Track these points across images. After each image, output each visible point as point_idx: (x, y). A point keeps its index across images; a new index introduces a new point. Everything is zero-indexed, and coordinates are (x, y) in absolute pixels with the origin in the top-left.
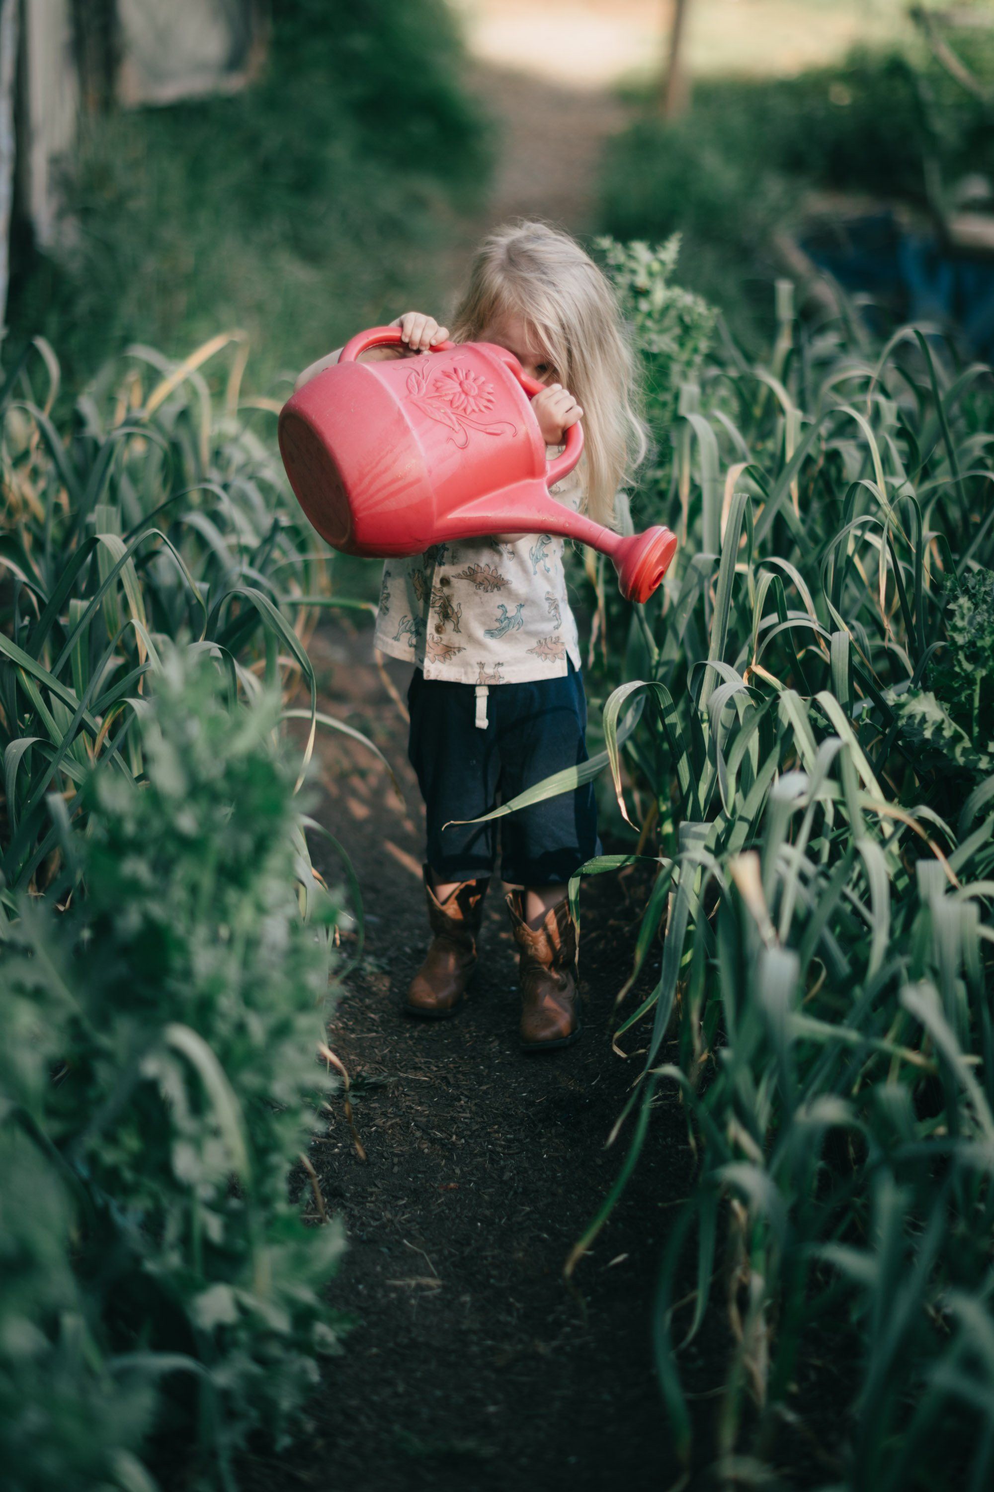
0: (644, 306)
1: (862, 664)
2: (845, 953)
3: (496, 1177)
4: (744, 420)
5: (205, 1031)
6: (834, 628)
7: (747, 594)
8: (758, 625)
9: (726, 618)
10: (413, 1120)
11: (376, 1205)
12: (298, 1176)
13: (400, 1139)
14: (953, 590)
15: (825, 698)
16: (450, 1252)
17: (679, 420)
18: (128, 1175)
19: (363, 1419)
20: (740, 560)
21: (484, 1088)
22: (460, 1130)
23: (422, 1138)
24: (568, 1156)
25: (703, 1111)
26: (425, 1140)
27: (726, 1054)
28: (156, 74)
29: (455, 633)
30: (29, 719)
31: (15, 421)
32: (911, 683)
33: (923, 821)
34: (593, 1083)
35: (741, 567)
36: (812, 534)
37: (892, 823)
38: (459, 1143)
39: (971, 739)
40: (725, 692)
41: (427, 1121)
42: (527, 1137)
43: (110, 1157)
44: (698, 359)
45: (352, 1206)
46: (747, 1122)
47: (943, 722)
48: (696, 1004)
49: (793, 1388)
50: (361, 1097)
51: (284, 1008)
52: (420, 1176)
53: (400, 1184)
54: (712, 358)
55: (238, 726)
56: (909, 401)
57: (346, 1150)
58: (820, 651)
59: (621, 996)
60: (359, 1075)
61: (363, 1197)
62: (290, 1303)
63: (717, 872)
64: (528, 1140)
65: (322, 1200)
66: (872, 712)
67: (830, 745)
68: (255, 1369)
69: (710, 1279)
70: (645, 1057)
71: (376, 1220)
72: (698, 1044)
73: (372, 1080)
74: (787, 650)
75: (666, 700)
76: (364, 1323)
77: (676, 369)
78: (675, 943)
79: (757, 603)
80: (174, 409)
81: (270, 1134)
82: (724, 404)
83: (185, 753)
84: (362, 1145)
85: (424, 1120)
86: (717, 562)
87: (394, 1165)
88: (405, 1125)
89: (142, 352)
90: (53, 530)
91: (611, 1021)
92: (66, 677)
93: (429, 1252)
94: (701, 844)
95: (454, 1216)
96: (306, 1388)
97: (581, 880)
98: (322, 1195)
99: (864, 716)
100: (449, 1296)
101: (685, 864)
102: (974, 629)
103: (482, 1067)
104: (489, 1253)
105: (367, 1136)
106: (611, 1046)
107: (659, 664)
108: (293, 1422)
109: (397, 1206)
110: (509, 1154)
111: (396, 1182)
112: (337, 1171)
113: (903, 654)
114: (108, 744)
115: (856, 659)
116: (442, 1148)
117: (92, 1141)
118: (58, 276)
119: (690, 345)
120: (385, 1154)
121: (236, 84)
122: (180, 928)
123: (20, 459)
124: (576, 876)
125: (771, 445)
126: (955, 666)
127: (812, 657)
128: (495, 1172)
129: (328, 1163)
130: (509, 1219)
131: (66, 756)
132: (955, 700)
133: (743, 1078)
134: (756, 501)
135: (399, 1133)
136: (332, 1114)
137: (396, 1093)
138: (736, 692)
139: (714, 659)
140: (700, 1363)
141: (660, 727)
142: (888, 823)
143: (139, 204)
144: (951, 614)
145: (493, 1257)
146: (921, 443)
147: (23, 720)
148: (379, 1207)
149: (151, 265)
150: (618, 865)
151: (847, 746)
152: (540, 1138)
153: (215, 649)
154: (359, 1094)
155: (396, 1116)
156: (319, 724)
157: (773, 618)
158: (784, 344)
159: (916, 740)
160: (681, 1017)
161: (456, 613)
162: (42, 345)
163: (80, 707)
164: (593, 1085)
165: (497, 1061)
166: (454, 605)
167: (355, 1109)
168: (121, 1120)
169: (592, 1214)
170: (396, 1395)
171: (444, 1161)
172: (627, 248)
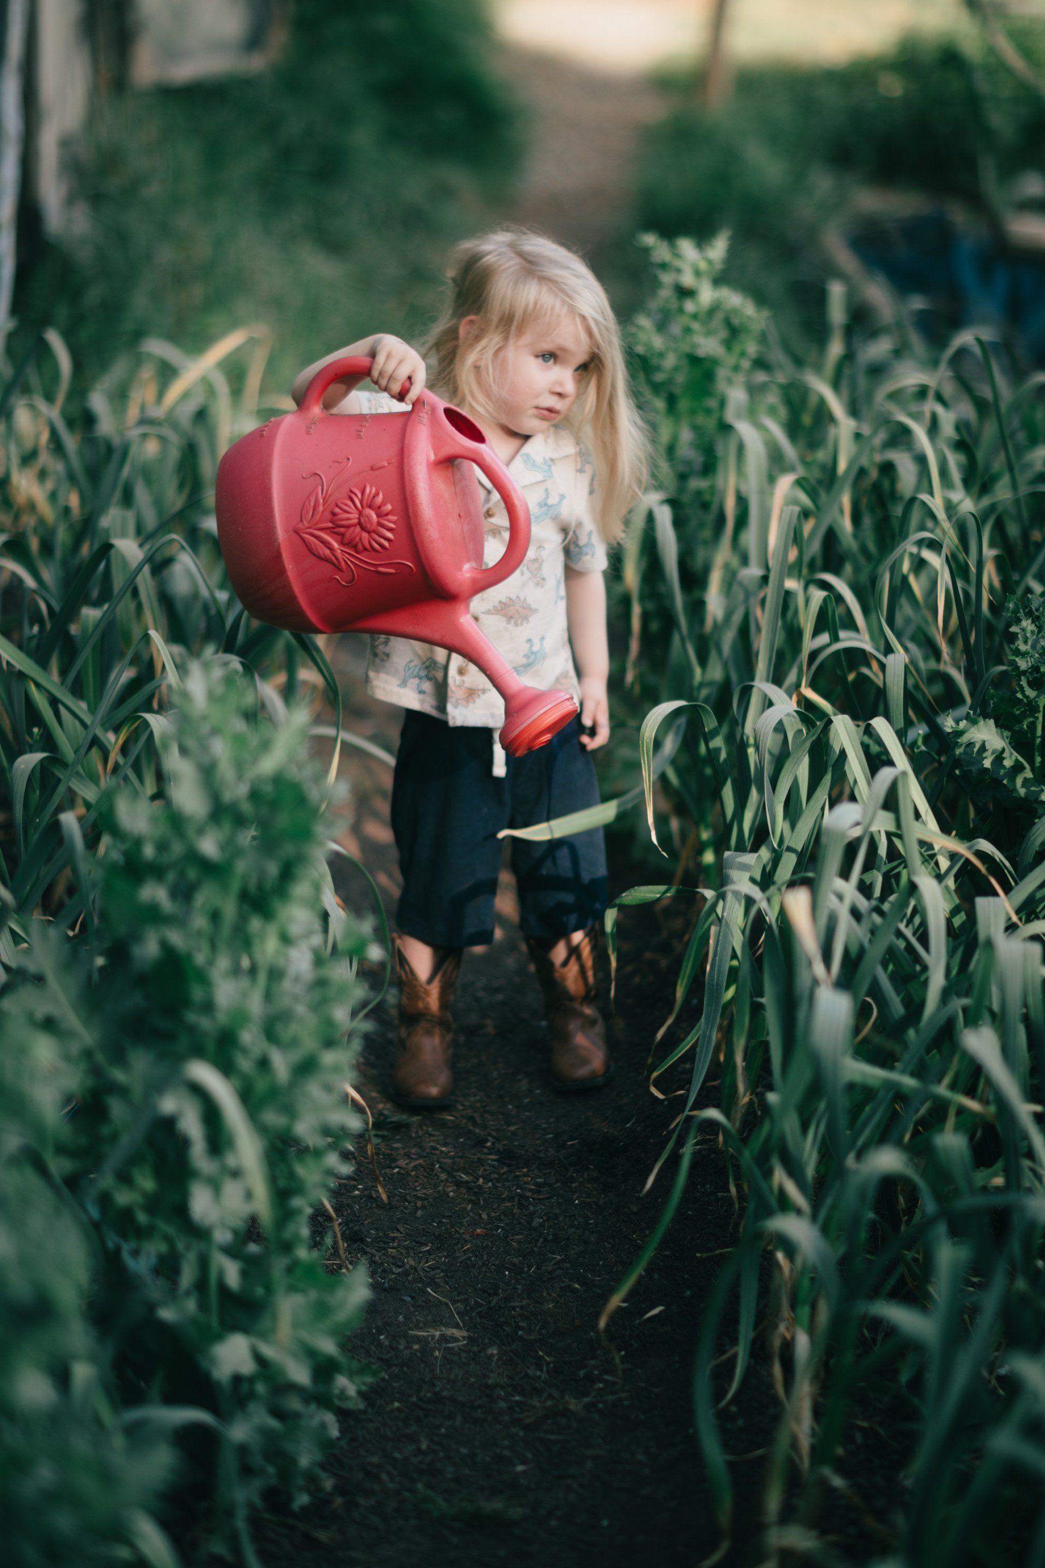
0: (689, 306)
1: (917, 686)
2: (898, 992)
3: (525, 1223)
4: (793, 429)
5: (226, 1068)
6: (889, 650)
7: (796, 612)
8: (809, 644)
9: (775, 638)
10: (438, 1162)
11: (398, 1251)
12: (319, 1220)
13: (424, 1181)
14: (1015, 612)
15: (880, 724)
16: (476, 1302)
17: (726, 428)
18: (142, 1218)
19: (384, 1476)
20: (790, 575)
21: (513, 1128)
22: (487, 1173)
23: (447, 1180)
24: (601, 1202)
25: (747, 1156)
26: (450, 1183)
27: (772, 1098)
28: (171, 53)
30: (38, 732)
31: (23, 418)
32: (970, 709)
33: (981, 855)
34: (628, 1125)
35: (791, 584)
36: (864, 550)
37: (947, 855)
38: (486, 1186)
39: (1033, 770)
40: (773, 716)
41: (452, 1163)
42: (557, 1182)
43: (123, 1198)
44: (746, 364)
45: (373, 1251)
46: (794, 1170)
47: (1003, 750)
48: (740, 1044)
49: (840, 1451)
50: (383, 1137)
51: (309, 1043)
52: (444, 1220)
53: (424, 1229)
54: (761, 364)
55: (266, 746)
56: (967, 410)
57: (366, 1192)
58: (872, 672)
59: (660, 1034)
60: (381, 1113)
61: (385, 1243)
62: (311, 1353)
63: (764, 905)
64: (559, 1184)
65: (342, 1245)
66: (926, 739)
67: (886, 775)
68: (273, 1423)
69: (752, 1335)
70: (684, 1099)
71: (399, 1267)
72: (741, 1087)
73: (395, 1119)
74: (839, 672)
75: (710, 723)
76: (384, 1375)
77: (722, 373)
78: (718, 979)
79: (807, 623)
80: (190, 407)
81: (292, 1175)
82: (772, 411)
83: (208, 772)
84: (384, 1187)
85: (449, 1161)
86: (765, 578)
87: (417, 1208)
88: (429, 1167)
89: (156, 347)
90: (62, 536)
91: (650, 1060)
92: (77, 690)
93: (454, 1302)
94: (746, 875)
95: (480, 1263)
96: (326, 1444)
97: (619, 911)
98: (342, 1239)
99: (920, 742)
100: (475, 1349)
101: (729, 896)
102: (1037, 653)
103: (510, 1107)
104: (517, 1304)
105: (389, 1178)
106: (648, 1087)
107: (702, 685)
108: (312, 1480)
109: (420, 1252)
110: (538, 1199)
111: (420, 1227)
112: (357, 1215)
113: (959, 678)
114: (121, 761)
115: (911, 682)
116: (468, 1192)
117: (106, 1181)
118: (67, 266)
119: (737, 348)
120: (408, 1198)
121: (257, 63)
122: (200, 958)
123: (28, 458)
124: (613, 907)
125: (821, 455)
126: (1017, 692)
127: (863, 680)
128: (524, 1217)
129: (348, 1205)
130: (538, 1268)
131: (77, 773)
132: (1017, 728)
133: (790, 1124)
134: (805, 514)
135: (423, 1175)
136: (352, 1153)
137: (420, 1133)
138: (786, 715)
139: (761, 680)
140: (740, 1423)
141: (703, 749)
142: (944, 857)
143: (154, 190)
144: (1013, 638)
145: (522, 1308)
146: (980, 455)
147: (31, 734)
148: (402, 1253)
149: (166, 255)
150: (658, 896)
151: (904, 774)
152: (572, 1183)
153: (235, 662)
154: (380, 1133)
155: (420, 1157)
156: (344, 744)
157: (824, 638)
158: (836, 349)
159: (974, 769)
160: (722, 1058)
162: (54, 339)
163: (92, 722)
164: (628, 1127)
165: (526, 1101)
167: (377, 1148)
168: (134, 1160)
169: (627, 1265)
170: (419, 1451)
171: (470, 1206)
172: (672, 245)
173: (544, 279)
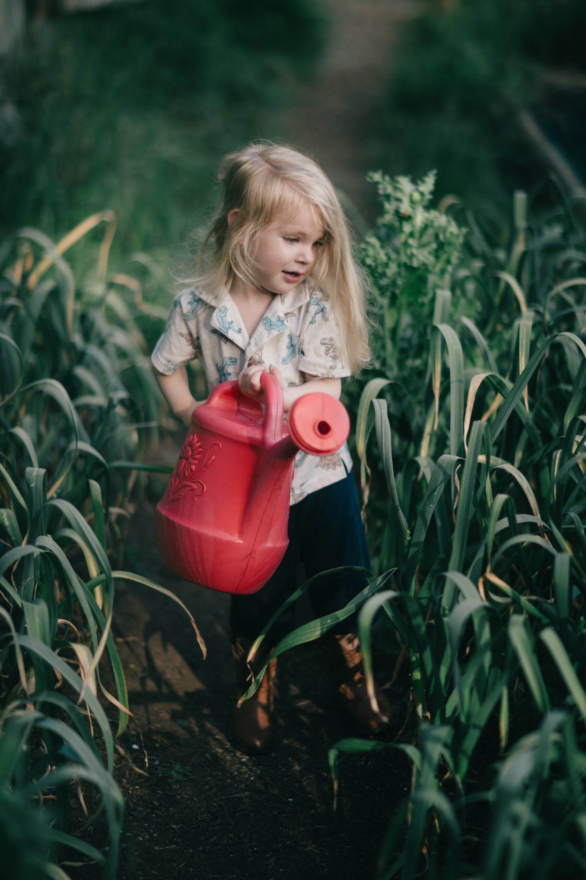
0: (407, 227)
8: (494, 528)
17: (433, 329)
40: (464, 608)
44: (450, 270)
75: (412, 606)
77: (432, 279)
86: (461, 462)
89: (31, 234)
119: (444, 257)
124: (335, 748)
157: (505, 524)
158: (519, 247)
172: (394, 181)
173: (285, 179)
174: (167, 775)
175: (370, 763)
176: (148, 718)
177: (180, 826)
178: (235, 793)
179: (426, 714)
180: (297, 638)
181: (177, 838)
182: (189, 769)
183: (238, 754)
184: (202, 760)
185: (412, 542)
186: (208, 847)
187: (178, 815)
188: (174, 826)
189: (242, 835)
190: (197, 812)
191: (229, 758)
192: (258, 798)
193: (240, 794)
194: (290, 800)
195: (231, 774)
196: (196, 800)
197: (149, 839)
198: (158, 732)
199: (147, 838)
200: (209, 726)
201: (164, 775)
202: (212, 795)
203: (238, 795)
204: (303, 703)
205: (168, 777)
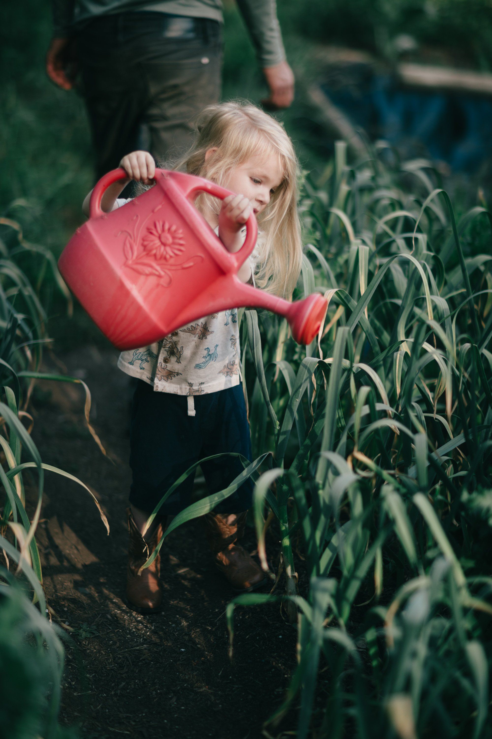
29: (177, 363)
103: (166, 721)
161: (180, 352)
165: (176, 716)
166: (179, 347)
174: (77, 633)
175: (247, 617)
176: (55, 586)
177: (93, 675)
178: (135, 646)
179: (294, 574)
180: (190, 514)
181: (91, 685)
182: (95, 627)
183: (134, 614)
184: (105, 620)
185: (282, 431)
186: (119, 692)
187: (90, 666)
188: (88, 675)
189: (145, 680)
190: (105, 662)
191: (126, 618)
192: (155, 649)
193: (140, 647)
194: (183, 650)
195: (130, 630)
196: (104, 653)
197: (68, 686)
198: (64, 599)
199: (66, 686)
200: (106, 591)
201: (74, 634)
202: (116, 648)
203: (138, 648)
204: (182, 571)
205: (78, 635)
